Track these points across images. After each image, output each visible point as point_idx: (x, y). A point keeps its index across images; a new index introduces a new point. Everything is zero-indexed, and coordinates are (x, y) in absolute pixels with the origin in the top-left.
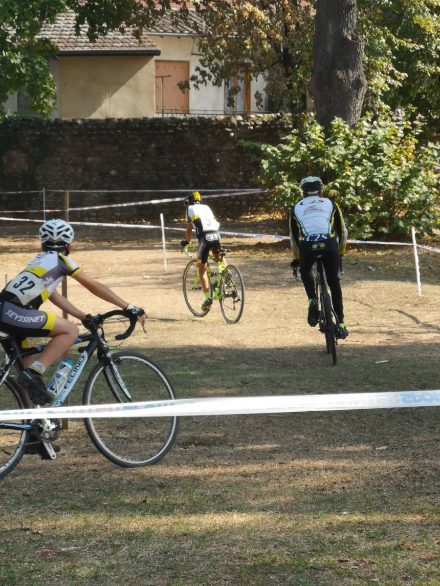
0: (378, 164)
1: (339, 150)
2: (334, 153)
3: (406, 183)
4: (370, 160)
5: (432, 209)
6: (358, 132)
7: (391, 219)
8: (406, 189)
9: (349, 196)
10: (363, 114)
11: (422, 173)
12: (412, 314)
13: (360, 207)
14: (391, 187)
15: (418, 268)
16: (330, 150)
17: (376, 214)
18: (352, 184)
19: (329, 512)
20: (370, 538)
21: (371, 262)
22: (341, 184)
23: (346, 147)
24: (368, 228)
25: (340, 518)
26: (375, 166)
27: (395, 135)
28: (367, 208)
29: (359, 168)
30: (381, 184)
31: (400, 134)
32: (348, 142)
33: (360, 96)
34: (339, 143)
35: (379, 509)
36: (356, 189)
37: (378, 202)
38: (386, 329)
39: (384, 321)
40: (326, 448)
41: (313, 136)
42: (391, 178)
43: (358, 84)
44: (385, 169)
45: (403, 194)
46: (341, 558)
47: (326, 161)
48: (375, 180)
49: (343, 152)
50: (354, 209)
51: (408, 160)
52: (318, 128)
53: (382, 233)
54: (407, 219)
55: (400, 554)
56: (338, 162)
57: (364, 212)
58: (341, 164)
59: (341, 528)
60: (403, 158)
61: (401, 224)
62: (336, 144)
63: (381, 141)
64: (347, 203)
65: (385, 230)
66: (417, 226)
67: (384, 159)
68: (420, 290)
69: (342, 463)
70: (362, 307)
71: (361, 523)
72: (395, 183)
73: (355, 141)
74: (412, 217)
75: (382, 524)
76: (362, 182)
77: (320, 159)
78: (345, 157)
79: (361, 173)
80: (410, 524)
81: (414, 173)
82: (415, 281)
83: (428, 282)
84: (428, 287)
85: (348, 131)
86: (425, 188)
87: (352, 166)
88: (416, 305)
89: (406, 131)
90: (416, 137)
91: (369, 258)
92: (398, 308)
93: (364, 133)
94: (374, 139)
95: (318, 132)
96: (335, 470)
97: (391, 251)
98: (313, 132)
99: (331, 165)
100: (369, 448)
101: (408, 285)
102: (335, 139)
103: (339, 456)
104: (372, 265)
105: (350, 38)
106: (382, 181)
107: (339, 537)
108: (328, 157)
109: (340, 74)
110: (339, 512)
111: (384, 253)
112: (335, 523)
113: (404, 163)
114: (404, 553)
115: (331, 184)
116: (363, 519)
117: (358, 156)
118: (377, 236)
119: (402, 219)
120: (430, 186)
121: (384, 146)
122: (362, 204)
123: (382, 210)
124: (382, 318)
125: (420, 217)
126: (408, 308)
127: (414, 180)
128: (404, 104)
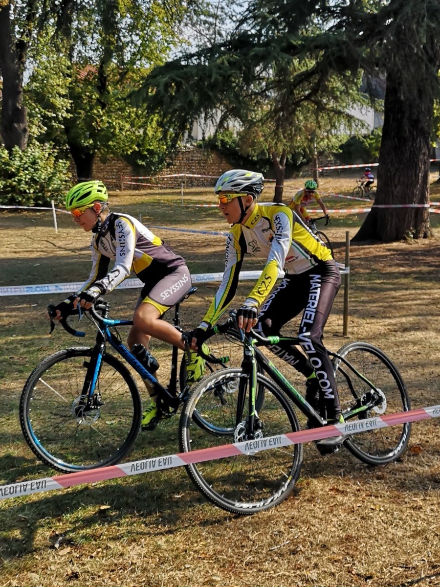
0: (36, 170)
1: (17, 163)
2: (14, 164)
3: (50, 179)
4: (32, 168)
5: (63, 192)
6: (26, 154)
7: (43, 197)
8: (50, 182)
9: (22, 186)
10: (28, 146)
11: (58, 174)
12: (53, 242)
13: (28, 191)
14: (43, 181)
15: (55, 220)
16: (12, 163)
17: (36, 195)
18: (24, 179)
19: (6, 336)
20: (25, 346)
21: (34, 217)
22: (18, 179)
23: (20, 162)
24: (32, 201)
25: (12, 338)
26: (35, 171)
27: (44, 156)
28: (32, 191)
29: (27, 172)
30: (38, 180)
31: (47, 155)
32: (21, 159)
33: (26, 136)
34: (17, 159)
35: (31, 333)
36: (26, 182)
37: (37, 189)
38: (40, 249)
39: (39, 246)
40: (7, 307)
41: (3, 156)
42: (43, 177)
43: (25, 130)
44: (40, 172)
45: (49, 185)
46: (11, 356)
47: (10, 168)
48: (35, 178)
49: (19, 164)
50: (25, 192)
51: (51, 168)
52: (6, 152)
53: (39, 204)
54: (51, 197)
55: (39, 353)
56: (16, 168)
57: (30, 193)
58: (18, 170)
59: (12, 343)
60: (48, 167)
61: (48, 199)
62: (15, 160)
63: (37, 159)
64: (21, 189)
65: (40, 202)
66: (56, 200)
67: (39, 168)
68: (57, 230)
69: (14, 314)
70: (28, 239)
71: (22, 340)
72: (44, 179)
73: (25, 158)
74: (53, 196)
75: (32, 339)
76: (29, 179)
77: (8, 167)
78: (20, 166)
79: (28, 174)
80: (45, 339)
81: (54, 174)
82: (54, 226)
83: (61, 227)
84: (61, 229)
85: (21, 153)
86: (59, 182)
87: (23, 171)
88: (55, 238)
89: (49, 154)
90: (55, 157)
91: (33, 216)
92: (46, 239)
93: (29, 155)
94: (34, 157)
95: (6, 154)
96: (11, 317)
97: (43, 213)
98: (4, 153)
99: (13, 170)
100: (29, 306)
101: (51, 228)
102: (15, 157)
103: (13, 310)
104: (34, 219)
105: (20, 108)
106: (38, 178)
107: (10, 347)
108: (11, 166)
109: (16, 125)
110: (11, 336)
111: (40, 214)
112: (9, 341)
113: (49, 170)
114: (42, 352)
115: (13, 179)
116: (23, 338)
117: (26, 166)
118: (37, 205)
119: (49, 197)
120: (61, 181)
121: (39, 161)
122: (29, 189)
123: (39, 192)
124: (38, 244)
125: (57, 196)
126: (51, 239)
127: (54, 178)
128: (48, 141)
